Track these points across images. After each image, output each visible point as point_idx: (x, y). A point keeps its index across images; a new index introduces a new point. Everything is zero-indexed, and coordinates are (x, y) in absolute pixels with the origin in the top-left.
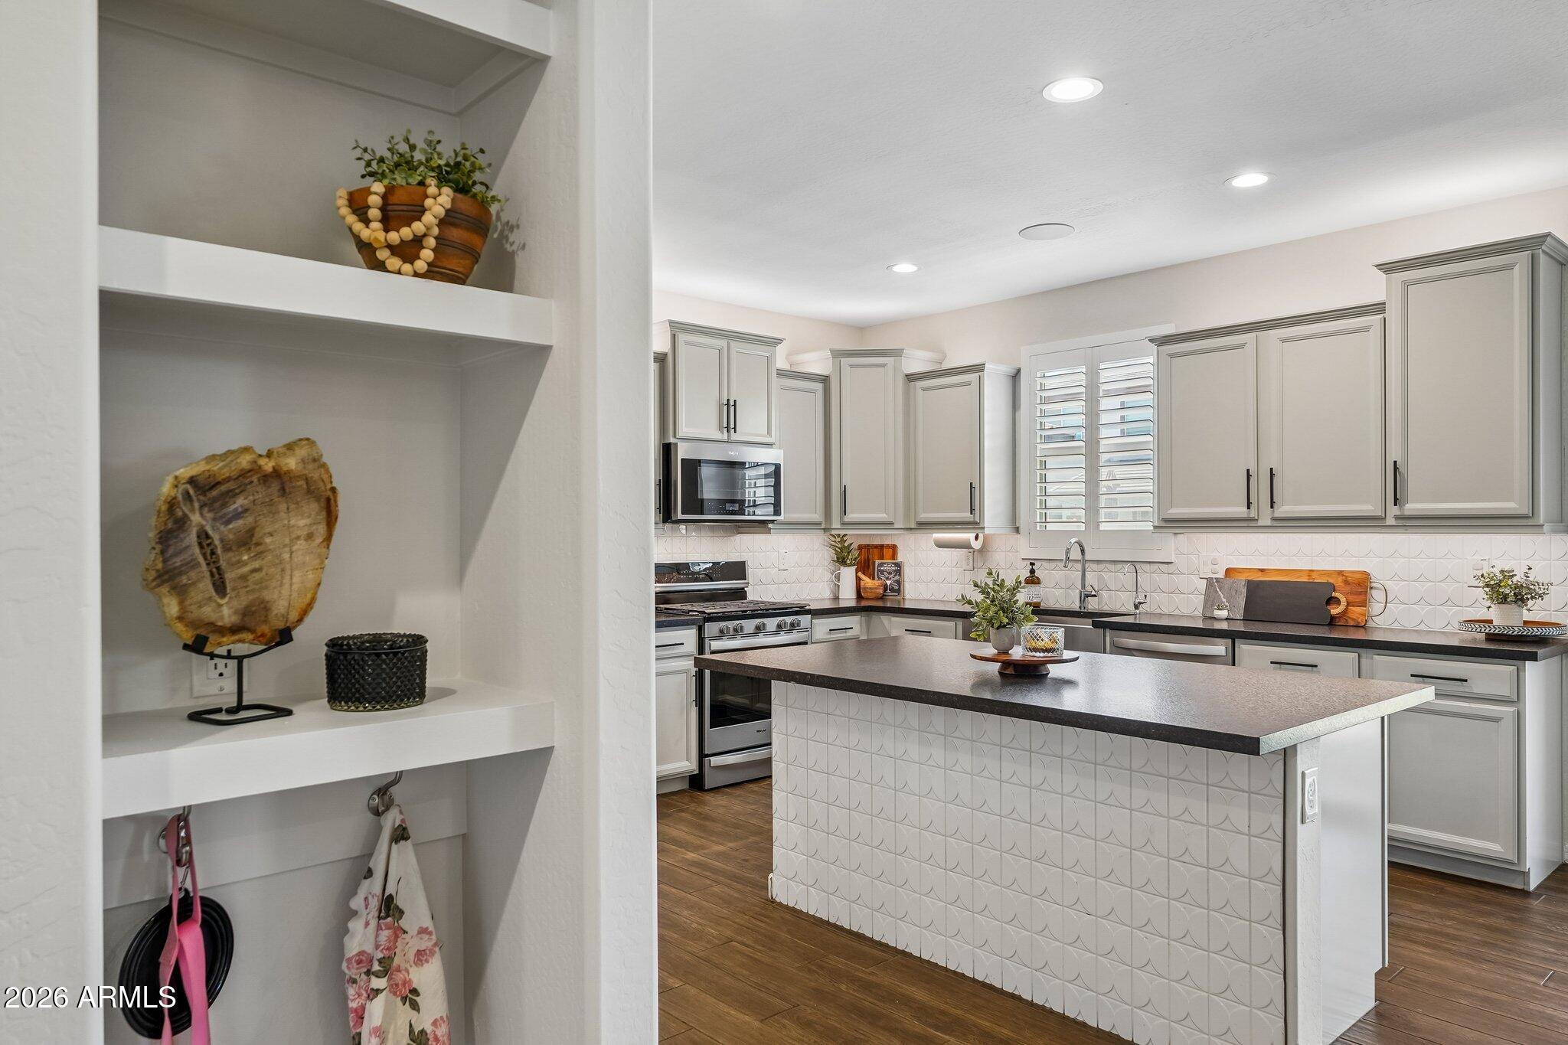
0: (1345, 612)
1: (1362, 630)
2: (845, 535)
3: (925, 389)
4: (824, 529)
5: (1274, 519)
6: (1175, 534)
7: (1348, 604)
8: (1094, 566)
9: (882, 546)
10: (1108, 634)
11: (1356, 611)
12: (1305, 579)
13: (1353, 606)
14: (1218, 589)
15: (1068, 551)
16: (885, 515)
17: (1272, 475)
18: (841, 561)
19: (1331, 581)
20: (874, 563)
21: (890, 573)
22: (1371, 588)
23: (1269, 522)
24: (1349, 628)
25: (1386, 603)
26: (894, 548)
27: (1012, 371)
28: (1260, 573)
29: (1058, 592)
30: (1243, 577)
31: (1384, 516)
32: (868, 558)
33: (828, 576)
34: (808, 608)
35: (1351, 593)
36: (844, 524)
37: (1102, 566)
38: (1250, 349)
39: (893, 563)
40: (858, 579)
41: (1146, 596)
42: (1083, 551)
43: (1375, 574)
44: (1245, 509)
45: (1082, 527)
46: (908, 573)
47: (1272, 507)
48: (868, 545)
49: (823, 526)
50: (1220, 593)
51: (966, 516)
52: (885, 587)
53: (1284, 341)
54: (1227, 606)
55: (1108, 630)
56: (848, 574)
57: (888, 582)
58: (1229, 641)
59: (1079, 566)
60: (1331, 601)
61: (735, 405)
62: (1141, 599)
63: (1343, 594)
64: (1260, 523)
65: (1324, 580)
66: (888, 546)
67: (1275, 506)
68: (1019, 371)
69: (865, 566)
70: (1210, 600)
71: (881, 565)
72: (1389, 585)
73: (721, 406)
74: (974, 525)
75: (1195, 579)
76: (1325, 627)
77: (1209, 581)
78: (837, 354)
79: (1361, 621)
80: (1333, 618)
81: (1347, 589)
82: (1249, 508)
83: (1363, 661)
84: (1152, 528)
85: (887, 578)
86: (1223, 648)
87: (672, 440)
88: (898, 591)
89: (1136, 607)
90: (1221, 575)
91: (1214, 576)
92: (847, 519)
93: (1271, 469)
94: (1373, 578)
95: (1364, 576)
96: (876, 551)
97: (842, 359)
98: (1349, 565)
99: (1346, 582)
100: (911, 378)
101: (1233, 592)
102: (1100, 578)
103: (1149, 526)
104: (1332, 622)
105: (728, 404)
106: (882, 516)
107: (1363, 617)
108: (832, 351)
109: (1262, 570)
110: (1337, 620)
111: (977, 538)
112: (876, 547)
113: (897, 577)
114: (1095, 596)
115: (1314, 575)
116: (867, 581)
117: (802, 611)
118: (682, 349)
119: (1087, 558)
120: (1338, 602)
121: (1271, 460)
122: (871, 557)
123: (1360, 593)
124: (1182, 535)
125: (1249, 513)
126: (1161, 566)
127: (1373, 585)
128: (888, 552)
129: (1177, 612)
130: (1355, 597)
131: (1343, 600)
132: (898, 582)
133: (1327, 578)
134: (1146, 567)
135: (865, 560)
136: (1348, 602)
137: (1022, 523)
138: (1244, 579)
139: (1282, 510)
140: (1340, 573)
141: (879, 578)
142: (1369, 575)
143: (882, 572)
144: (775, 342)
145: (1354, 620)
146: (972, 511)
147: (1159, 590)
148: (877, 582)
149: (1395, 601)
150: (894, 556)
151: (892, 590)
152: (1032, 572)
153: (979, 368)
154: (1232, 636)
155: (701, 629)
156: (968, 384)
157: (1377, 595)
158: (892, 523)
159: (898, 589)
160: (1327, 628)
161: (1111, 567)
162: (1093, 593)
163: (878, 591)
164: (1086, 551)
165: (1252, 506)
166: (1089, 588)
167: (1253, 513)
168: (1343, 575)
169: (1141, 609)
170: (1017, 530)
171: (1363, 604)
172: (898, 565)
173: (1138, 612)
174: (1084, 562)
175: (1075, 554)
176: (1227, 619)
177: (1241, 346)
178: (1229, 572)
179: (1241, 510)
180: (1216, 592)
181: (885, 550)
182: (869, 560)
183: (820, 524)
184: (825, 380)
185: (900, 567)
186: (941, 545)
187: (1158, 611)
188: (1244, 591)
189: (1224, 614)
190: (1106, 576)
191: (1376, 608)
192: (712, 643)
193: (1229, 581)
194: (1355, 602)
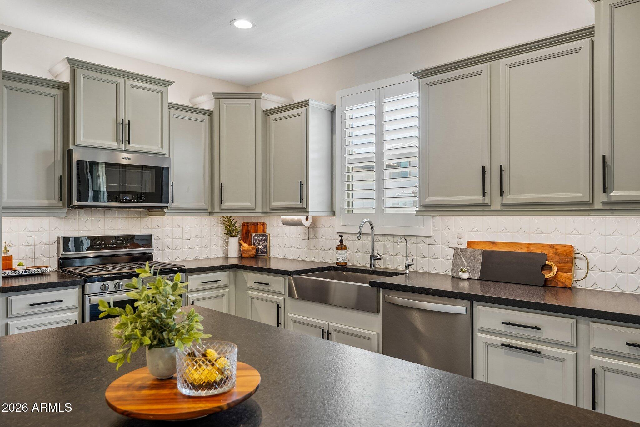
0: (555, 276)
1: (569, 290)
2: (231, 217)
3: (275, 120)
4: (209, 213)
5: (503, 205)
6: (433, 216)
7: (558, 270)
8: (381, 238)
9: (257, 224)
10: (381, 291)
11: (564, 276)
12: (524, 250)
13: (562, 272)
14: (462, 257)
15: (361, 228)
16: (249, 204)
17: (502, 170)
18: (230, 233)
19: (544, 252)
20: (251, 234)
21: (261, 241)
22: (575, 258)
23: (499, 208)
24: (558, 288)
25: (588, 270)
26: (264, 225)
27: (331, 108)
28: (492, 246)
29: (358, 255)
30: (480, 248)
31: (591, 202)
32: (248, 231)
33: (221, 242)
34: (183, 268)
35: (560, 262)
36: (222, 209)
37: (386, 238)
38: (485, 75)
39: (263, 235)
40: (240, 245)
41: (413, 260)
42: (372, 228)
43: (579, 247)
44: (481, 197)
45: (373, 211)
46: (273, 241)
47: (502, 195)
48: (248, 223)
49: (209, 211)
50: (463, 259)
51: (297, 204)
52: (257, 250)
53: (511, 66)
54: (468, 269)
55: (381, 289)
56: (234, 242)
57: (260, 247)
58: (469, 303)
59: (370, 238)
60: (546, 267)
61: (129, 125)
62: (410, 262)
63: (556, 262)
64: (492, 208)
65: (539, 251)
66: (260, 224)
67: (504, 194)
68: (335, 108)
69: (246, 237)
70: (457, 264)
71: (256, 236)
72: (589, 256)
73: (117, 125)
74: (303, 210)
75: (446, 248)
76: (541, 287)
77: (456, 249)
78: (218, 96)
79: (568, 282)
80: (546, 280)
81: (558, 258)
82: (484, 196)
83: (580, 326)
84: (416, 212)
85: (259, 244)
86: (464, 308)
87: (71, 147)
88: (266, 253)
89: (407, 268)
90: (464, 246)
91: (459, 247)
92: (223, 206)
93: (501, 166)
94: (576, 251)
95: (570, 249)
96: (253, 227)
97: (221, 100)
98: (558, 240)
99: (556, 253)
100: (267, 113)
101: (473, 259)
102: (385, 246)
103: (413, 211)
104: (546, 284)
105: (122, 124)
106: (247, 204)
107: (570, 281)
108: (214, 94)
109: (493, 243)
110: (550, 282)
111: (307, 219)
112: (253, 224)
113: (265, 244)
114: (380, 259)
115: (532, 248)
116: (245, 246)
117: (180, 270)
118: (81, 80)
119: (376, 232)
120: (550, 268)
121: (501, 159)
122: (250, 231)
123: (567, 262)
124: (438, 217)
125: (484, 200)
126: (424, 239)
127: (577, 256)
128: (260, 228)
129: (434, 272)
130: (564, 265)
131: (554, 267)
132: (266, 247)
133: (542, 250)
134: (414, 239)
135: (246, 233)
136: (558, 269)
137: (337, 209)
138: (480, 249)
139: (510, 198)
140: (551, 246)
141: (254, 244)
142: (574, 248)
143: (256, 240)
144: (168, 84)
145: (562, 282)
146: (301, 200)
147: (422, 256)
148: (251, 247)
149: (595, 268)
150: (264, 230)
151: (262, 252)
152: (341, 241)
153: (305, 104)
154: (472, 299)
155: (83, 288)
156: (300, 115)
157: (580, 264)
158: (254, 209)
159: (266, 251)
160: (542, 288)
161: (391, 239)
162: (379, 257)
163: (251, 253)
164: (375, 226)
165: (486, 195)
166: (376, 254)
167: (487, 201)
168: (553, 248)
169: (410, 268)
170: (334, 213)
171: (570, 270)
172: (266, 236)
173: (408, 271)
174: (374, 235)
175: (367, 229)
176: (468, 279)
177: (478, 74)
178: (470, 243)
179: (478, 198)
180: (461, 258)
181: (259, 226)
182: (248, 233)
183: (207, 209)
184: (210, 114)
185: (267, 237)
186: (286, 223)
187: (422, 270)
188: (481, 258)
189: (466, 275)
190: (388, 245)
191: (579, 274)
192: (92, 298)
193: (470, 250)
194: (563, 269)
